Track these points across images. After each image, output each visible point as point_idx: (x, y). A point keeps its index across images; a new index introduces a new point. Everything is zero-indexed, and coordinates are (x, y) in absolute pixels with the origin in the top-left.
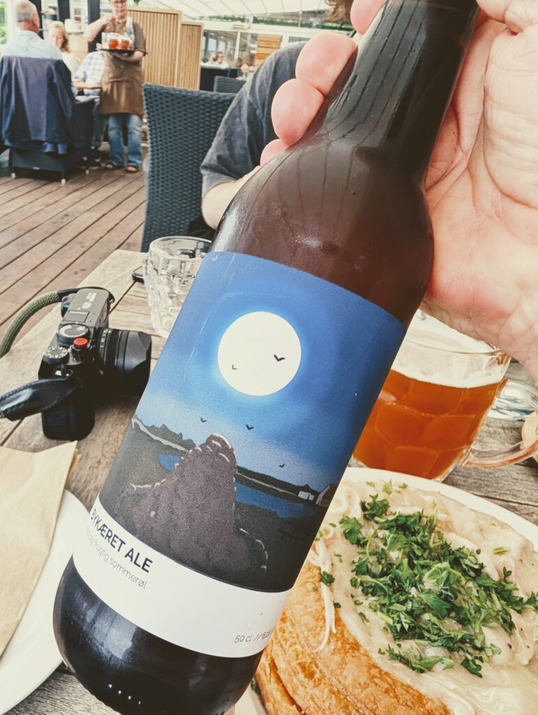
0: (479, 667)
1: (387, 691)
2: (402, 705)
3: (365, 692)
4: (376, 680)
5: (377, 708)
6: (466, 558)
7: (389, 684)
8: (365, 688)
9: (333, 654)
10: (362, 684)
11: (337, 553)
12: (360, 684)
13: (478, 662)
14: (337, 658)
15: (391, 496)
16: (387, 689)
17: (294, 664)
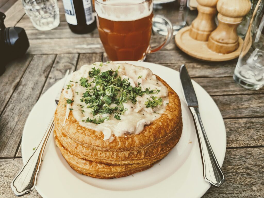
0: (119, 117)
1: (82, 133)
2: (87, 136)
3: (75, 135)
4: (79, 131)
5: (79, 139)
6: (125, 82)
7: (83, 130)
8: (75, 134)
9: (66, 126)
10: (75, 133)
11: (77, 92)
12: (74, 133)
13: (119, 115)
14: (68, 127)
15: (102, 67)
16: (83, 132)
17: (61, 134)
